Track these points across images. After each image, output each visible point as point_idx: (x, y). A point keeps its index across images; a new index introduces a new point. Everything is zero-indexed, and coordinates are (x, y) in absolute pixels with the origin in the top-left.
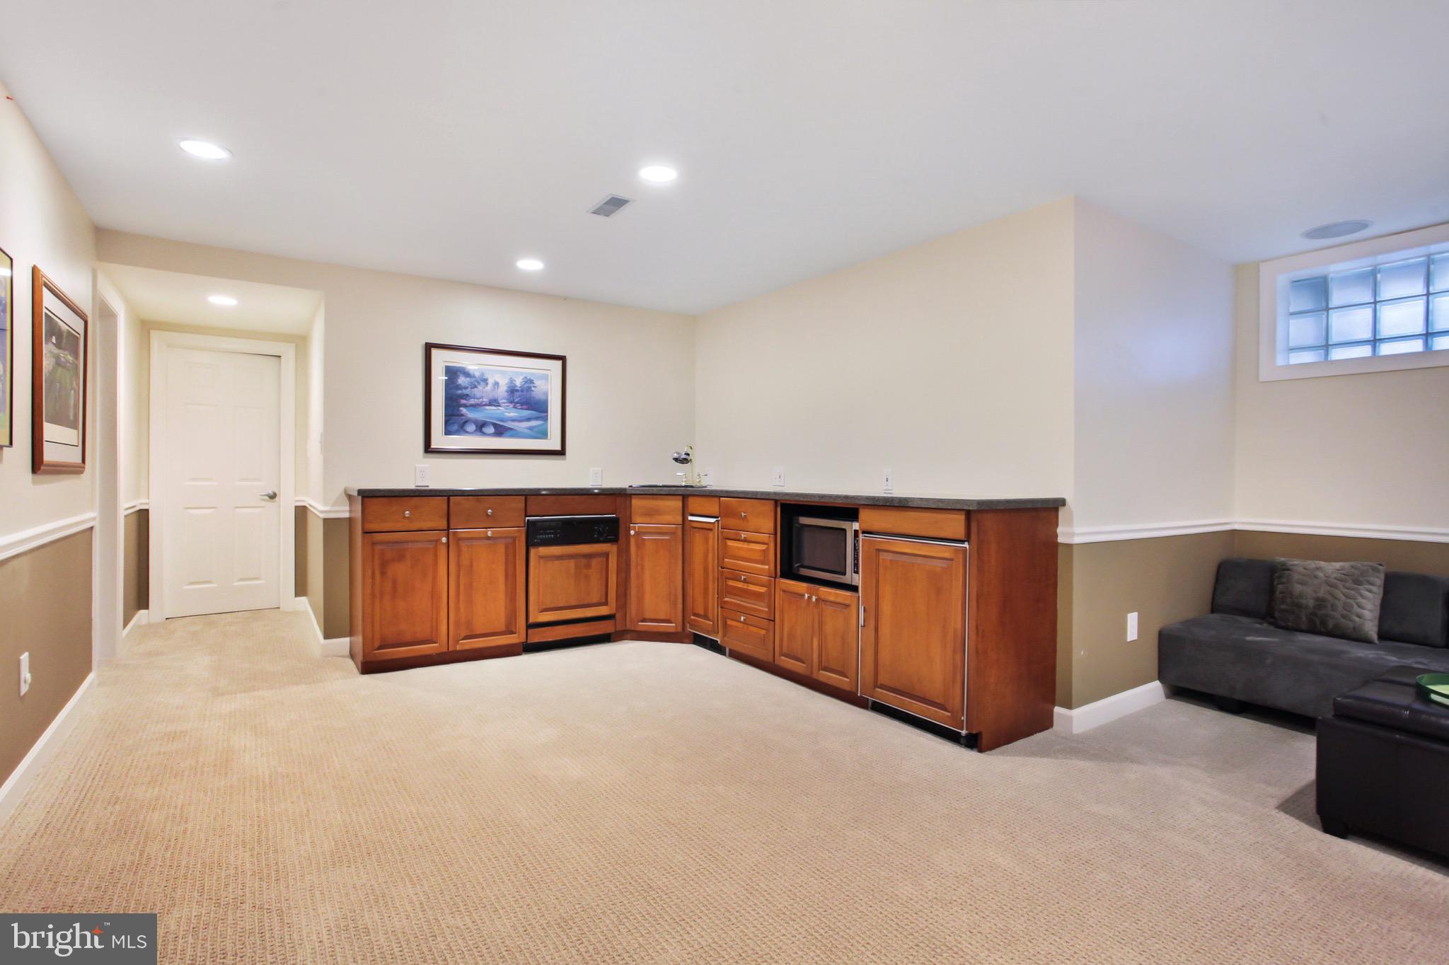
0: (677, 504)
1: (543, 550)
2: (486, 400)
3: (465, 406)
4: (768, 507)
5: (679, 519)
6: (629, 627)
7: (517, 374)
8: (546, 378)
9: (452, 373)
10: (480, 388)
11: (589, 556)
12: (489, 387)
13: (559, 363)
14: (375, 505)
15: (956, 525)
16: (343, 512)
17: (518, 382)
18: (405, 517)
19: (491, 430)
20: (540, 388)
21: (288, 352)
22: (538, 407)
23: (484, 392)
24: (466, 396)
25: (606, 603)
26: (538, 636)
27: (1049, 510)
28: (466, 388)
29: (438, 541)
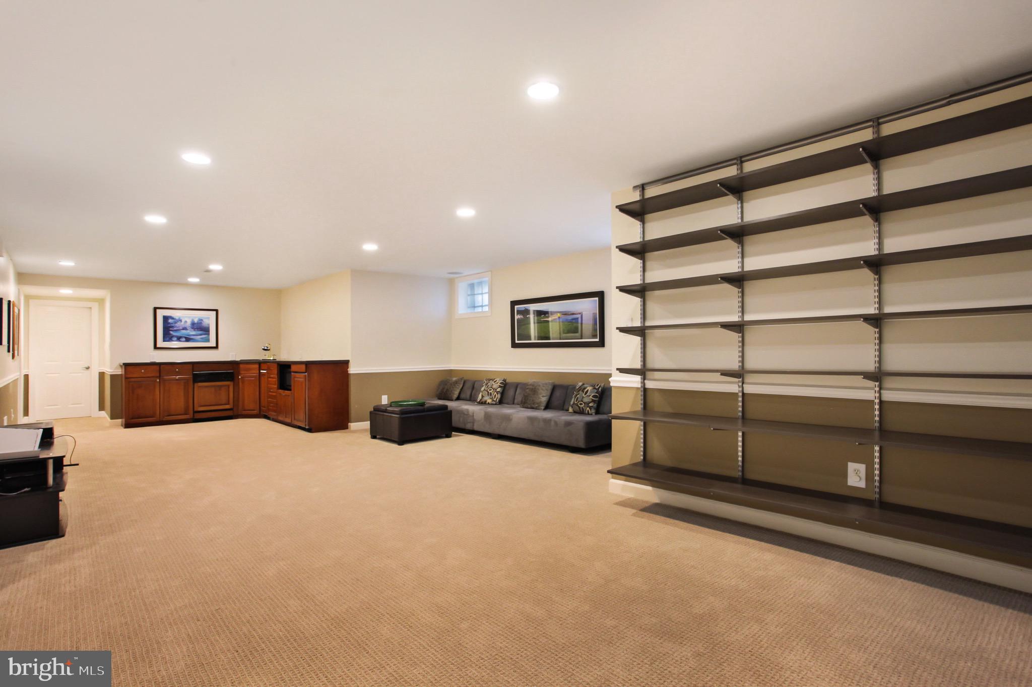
0: (257, 366)
1: (200, 384)
2: (181, 328)
3: (172, 331)
4: (276, 365)
5: (258, 372)
6: (240, 413)
7: (196, 317)
8: (209, 319)
9: (166, 319)
10: (179, 323)
11: (221, 386)
12: (182, 323)
13: (215, 312)
14: (130, 368)
15: (303, 367)
16: (119, 371)
17: (196, 321)
18: (142, 372)
19: (184, 339)
20: (206, 322)
21: (95, 306)
22: (206, 330)
23: (180, 325)
24: (173, 327)
25: (228, 404)
26: (198, 416)
27: (346, 363)
28: (172, 324)
29: (156, 381)
